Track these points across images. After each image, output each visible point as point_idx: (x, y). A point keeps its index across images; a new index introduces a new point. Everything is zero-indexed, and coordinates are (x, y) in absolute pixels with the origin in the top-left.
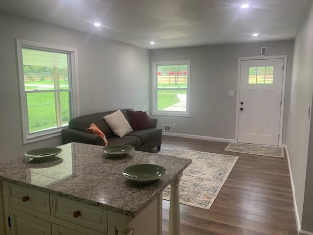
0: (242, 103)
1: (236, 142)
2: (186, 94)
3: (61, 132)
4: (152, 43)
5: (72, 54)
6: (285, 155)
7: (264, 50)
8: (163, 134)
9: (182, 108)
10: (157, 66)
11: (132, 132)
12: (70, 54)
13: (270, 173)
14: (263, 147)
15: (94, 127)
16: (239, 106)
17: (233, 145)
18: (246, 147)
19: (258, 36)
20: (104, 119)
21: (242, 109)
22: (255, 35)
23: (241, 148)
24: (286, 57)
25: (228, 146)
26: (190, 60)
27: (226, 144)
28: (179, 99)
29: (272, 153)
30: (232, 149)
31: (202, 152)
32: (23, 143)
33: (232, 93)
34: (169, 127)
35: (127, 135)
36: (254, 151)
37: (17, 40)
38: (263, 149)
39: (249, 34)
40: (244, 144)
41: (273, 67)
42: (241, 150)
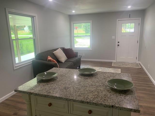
0: (119, 42)
1: (115, 62)
2: (89, 39)
3: (32, 62)
4: (74, 11)
5: (34, 17)
6: (141, 67)
7: (130, 15)
8: (81, 60)
9: (80, 46)
10: (73, 24)
11: (67, 59)
12: (33, 17)
13: (139, 76)
14: (129, 63)
15: (50, 58)
16: (117, 44)
17: (114, 63)
18: (121, 64)
19: (131, 8)
20: (53, 53)
21: (118, 45)
22: (129, 7)
23: (119, 64)
24: (140, 19)
25: (113, 64)
26: (92, 21)
27: (111, 63)
28: (77, 41)
29: (135, 66)
30: (116, 65)
31: (102, 68)
32: (14, 69)
33: (113, 37)
34: (81, 56)
35: (65, 61)
36: (126, 65)
37: (6, 9)
38: (130, 64)
39: (126, 7)
40: (120, 63)
41: (134, 24)
42: (120, 65)
